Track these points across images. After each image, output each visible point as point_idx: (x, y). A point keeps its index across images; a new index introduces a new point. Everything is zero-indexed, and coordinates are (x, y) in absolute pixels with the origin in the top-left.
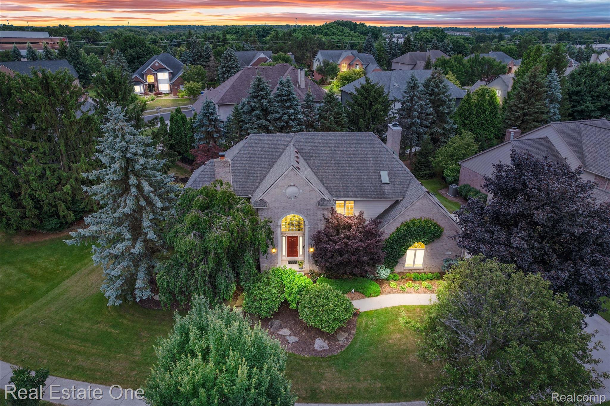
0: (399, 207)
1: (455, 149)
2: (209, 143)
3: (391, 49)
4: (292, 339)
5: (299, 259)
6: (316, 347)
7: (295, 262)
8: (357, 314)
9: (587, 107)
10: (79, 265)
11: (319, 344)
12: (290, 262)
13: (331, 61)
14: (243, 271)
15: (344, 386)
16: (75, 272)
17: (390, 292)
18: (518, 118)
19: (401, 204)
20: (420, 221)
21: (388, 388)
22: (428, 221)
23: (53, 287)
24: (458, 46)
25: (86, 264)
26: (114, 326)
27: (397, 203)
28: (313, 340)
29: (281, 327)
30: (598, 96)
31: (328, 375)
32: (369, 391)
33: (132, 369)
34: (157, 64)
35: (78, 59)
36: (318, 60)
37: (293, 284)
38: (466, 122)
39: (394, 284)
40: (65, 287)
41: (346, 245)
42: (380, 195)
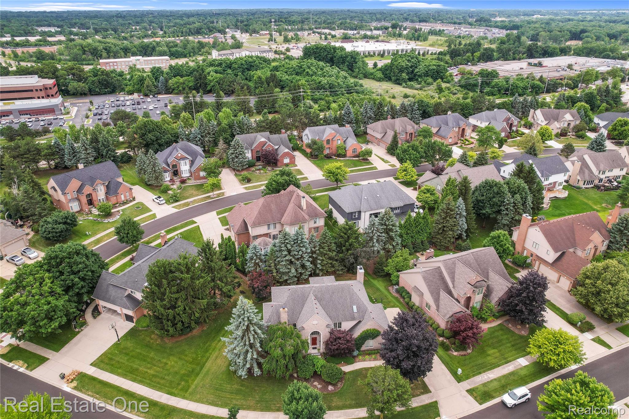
0: (361, 324)
1: (397, 262)
2: (256, 268)
3: (366, 112)
4: (319, 386)
5: (317, 346)
6: (329, 389)
7: (315, 348)
8: (345, 373)
9: (487, 212)
10: (208, 354)
11: (330, 388)
12: (313, 348)
13: (317, 138)
14: (297, 360)
15: (341, 404)
16: (208, 359)
17: (359, 361)
18: (440, 228)
19: (362, 322)
20: (370, 330)
21: (357, 403)
22: (374, 329)
23: (202, 368)
24: (423, 106)
25: (211, 354)
26: (241, 386)
27: (360, 322)
28: (328, 386)
29: (314, 381)
30: (494, 205)
31: (335, 400)
32: (350, 405)
33: (257, 404)
34: (179, 155)
35: (109, 146)
36: (307, 135)
37: (318, 363)
38: (409, 232)
39: (360, 357)
40: (207, 367)
41: (339, 346)
42: (353, 319)
